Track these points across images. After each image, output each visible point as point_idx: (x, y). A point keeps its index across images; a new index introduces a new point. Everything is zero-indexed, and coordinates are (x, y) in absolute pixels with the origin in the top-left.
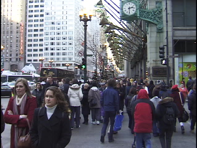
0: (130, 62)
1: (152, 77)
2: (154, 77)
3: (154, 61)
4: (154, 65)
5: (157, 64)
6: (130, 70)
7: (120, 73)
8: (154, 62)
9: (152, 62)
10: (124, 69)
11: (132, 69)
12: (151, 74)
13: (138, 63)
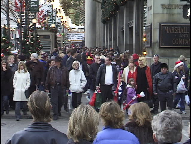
0: (100, 4)
1: (157, 50)
2: (162, 51)
3: (163, 6)
4: (165, 18)
5: (173, 14)
6: (100, 25)
7: (73, 32)
8: (165, 11)
9: (160, 10)
10: (83, 22)
11: (105, 22)
12: (155, 43)
13: (121, 7)
